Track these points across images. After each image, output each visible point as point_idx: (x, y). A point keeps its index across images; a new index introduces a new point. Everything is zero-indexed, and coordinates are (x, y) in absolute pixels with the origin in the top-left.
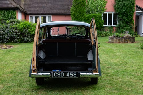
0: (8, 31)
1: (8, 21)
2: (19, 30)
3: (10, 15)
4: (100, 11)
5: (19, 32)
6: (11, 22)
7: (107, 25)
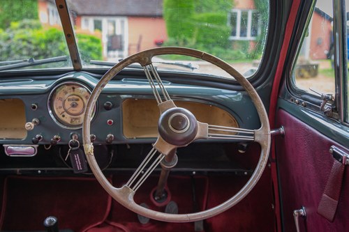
0: (9, 47)
1: (15, 25)
2: (37, 45)
3: (24, 11)
4: (224, 7)
5: (35, 50)
6: (23, 27)
7: (238, 37)
